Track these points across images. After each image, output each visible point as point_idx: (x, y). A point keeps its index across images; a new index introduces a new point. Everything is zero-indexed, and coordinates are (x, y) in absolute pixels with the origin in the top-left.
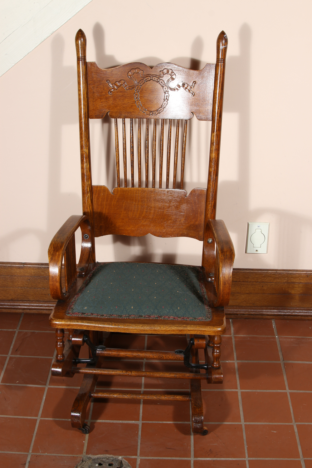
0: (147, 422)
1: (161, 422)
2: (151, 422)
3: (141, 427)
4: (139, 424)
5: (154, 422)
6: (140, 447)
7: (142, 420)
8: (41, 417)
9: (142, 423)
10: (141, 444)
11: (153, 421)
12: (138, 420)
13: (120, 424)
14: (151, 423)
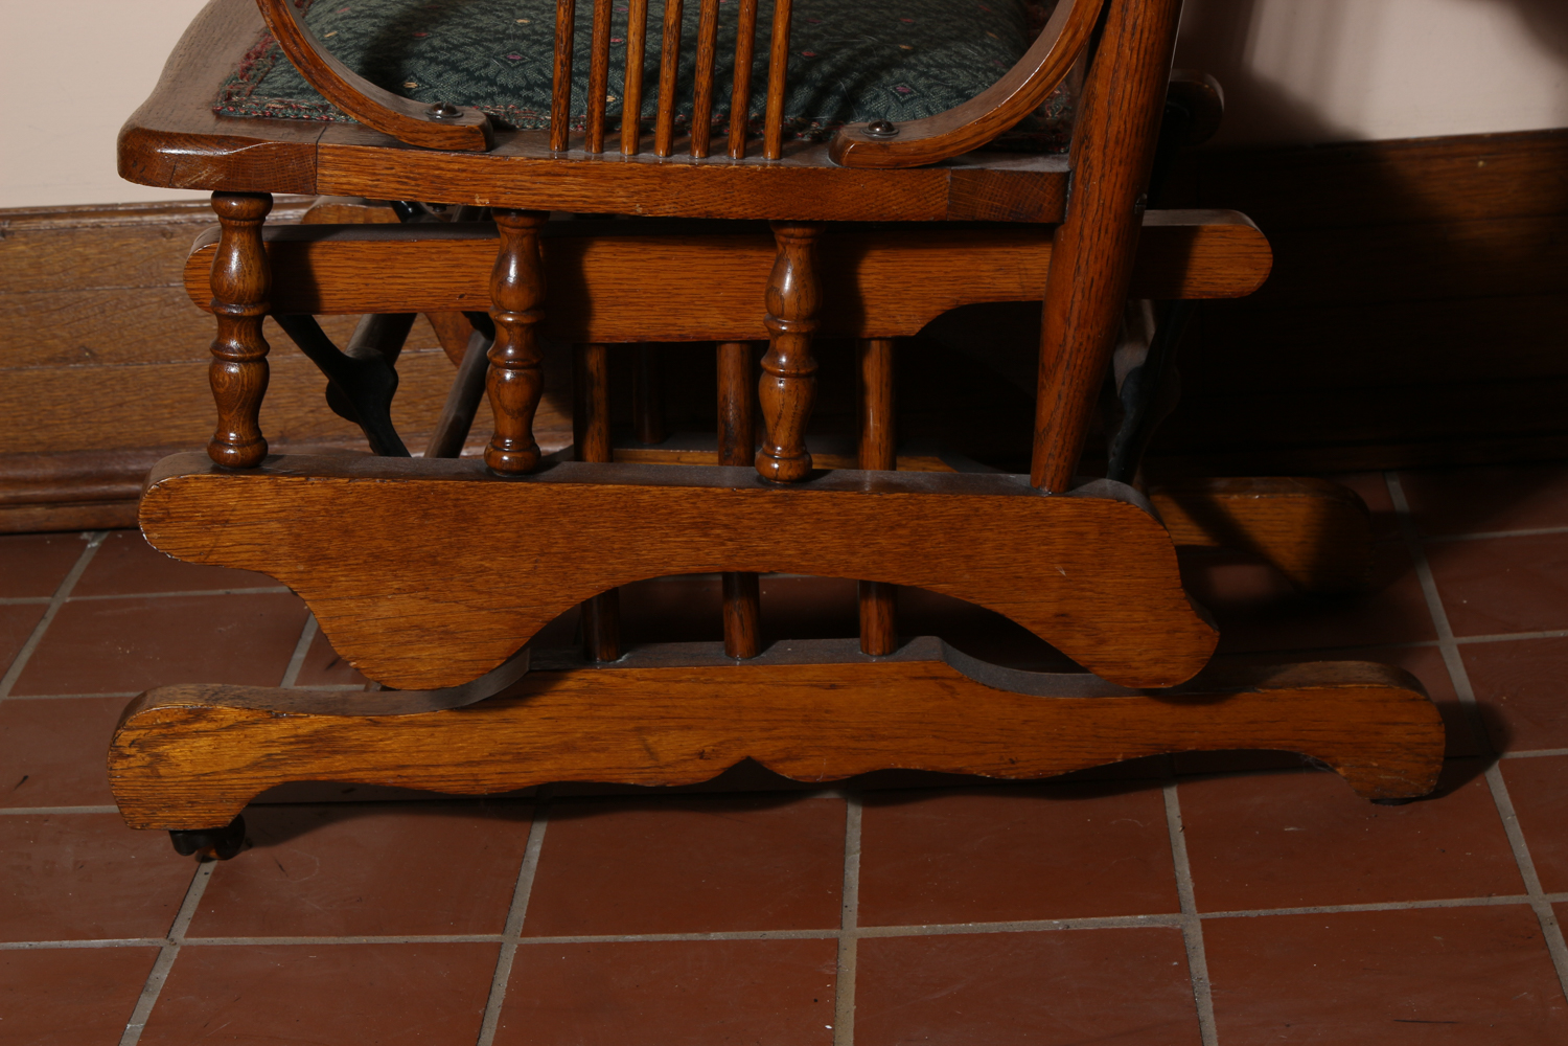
0: (1233, 914)
1: (1328, 909)
2: (1263, 912)
3: (1199, 937)
4: (1181, 931)
5: (1279, 911)
6: (1217, 1028)
7: (1200, 910)
8: (523, 935)
9: (1202, 920)
10: (1216, 1012)
11: (1273, 907)
12: (1177, 908)
13: (1055, 933)
14: (1259, 917)
